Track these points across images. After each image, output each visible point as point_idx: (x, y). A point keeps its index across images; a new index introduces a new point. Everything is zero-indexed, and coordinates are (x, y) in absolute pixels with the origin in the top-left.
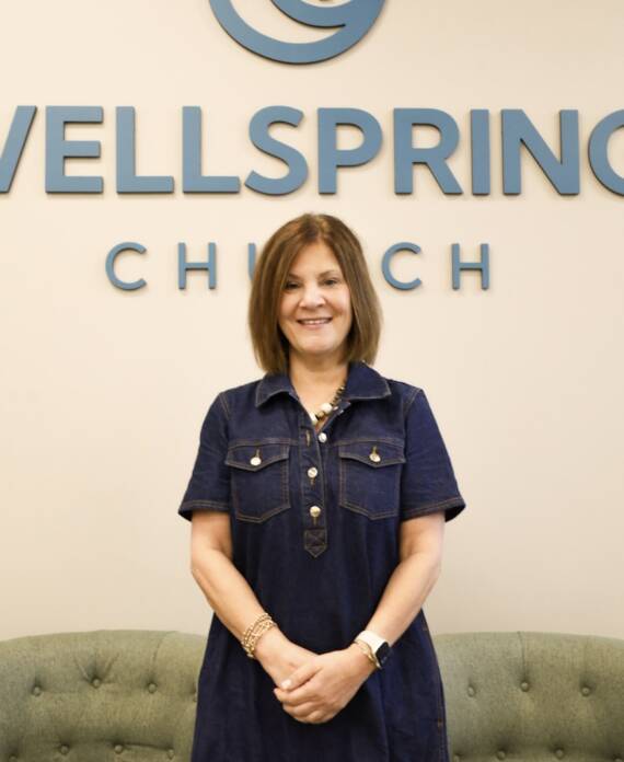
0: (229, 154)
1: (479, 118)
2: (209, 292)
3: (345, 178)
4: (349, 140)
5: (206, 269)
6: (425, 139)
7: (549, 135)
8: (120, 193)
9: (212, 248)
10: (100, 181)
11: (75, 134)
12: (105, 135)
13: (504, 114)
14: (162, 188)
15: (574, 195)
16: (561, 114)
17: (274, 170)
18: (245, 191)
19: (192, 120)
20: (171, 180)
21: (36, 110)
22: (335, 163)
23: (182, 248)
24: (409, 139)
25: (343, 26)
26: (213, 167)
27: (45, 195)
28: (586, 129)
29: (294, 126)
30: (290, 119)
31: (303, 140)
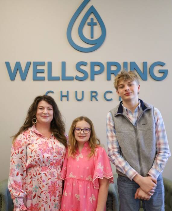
0: (71, 72)
1: (125, 64)
2: (67, 101)
3: (96, 77)
4: (97, 68)
5: (66, 96)
6: (113, 68)
7: (141, 67)
8: (48, 80)
9: (68, 92)
10: (44, 77)
11: (39, 68)
12: (45, 68)
13: (131, 63)
14: (57, 79)
15: (146, 80)
16: (143, 63)
17: (81, 75)
18: (75, 79)
19: (64, 64)
20: (59, 77)
21: (31, 62)
22: (94, 73)
23: (61, 92)
24: (110, 68)
25: (96, 44)
26: (68, 74)
27: (33, 80)
28: (149, 66)
29: (85, 65)
30: (84, 64)
31: (87, 69)
